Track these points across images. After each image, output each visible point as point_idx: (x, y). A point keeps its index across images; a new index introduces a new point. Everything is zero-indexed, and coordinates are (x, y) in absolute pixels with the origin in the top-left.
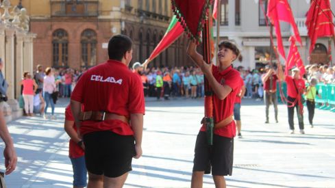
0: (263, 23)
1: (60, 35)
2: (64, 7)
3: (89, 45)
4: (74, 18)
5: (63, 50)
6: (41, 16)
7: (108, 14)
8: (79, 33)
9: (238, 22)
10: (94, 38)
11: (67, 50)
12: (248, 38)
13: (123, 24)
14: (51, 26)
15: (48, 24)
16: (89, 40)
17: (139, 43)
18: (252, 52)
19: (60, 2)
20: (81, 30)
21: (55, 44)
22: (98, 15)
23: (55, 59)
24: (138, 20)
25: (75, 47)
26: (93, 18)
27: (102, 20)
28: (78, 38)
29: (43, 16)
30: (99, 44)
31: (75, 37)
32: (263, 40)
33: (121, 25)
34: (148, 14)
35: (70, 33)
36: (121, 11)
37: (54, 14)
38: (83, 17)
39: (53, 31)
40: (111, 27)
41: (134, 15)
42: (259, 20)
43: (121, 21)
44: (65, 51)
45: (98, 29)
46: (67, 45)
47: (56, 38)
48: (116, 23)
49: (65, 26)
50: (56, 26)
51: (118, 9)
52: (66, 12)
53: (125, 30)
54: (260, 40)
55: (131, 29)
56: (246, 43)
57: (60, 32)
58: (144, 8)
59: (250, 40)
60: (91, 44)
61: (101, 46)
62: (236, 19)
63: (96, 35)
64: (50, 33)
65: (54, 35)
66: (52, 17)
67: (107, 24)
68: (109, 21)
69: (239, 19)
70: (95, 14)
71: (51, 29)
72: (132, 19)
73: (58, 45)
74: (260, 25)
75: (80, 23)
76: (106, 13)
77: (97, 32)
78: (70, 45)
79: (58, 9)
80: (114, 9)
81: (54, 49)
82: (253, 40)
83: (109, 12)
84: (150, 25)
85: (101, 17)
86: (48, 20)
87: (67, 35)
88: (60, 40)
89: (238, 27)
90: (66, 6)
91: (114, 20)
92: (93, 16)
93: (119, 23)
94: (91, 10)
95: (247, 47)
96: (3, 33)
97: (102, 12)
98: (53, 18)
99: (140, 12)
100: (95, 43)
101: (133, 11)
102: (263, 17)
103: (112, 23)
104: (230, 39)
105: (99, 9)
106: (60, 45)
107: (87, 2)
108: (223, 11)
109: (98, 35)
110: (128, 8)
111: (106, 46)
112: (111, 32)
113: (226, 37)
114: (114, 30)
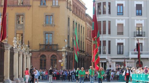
0: (119, 53)
1: (43, 57)
2: (45, 46)
3: (54, 61)
4: (48, 51)
6: (36, 50)
7: (61, 49)
8: (50, 56)
9: (109, 53)
10: (56, 58)
11: (45, 62)
13: (67, 53)
15: (39, 52)
18: (115, 63)
19: (42, 45)
20: (51, 55)
21: (41, 60)
22: (57, 50)
23: (41, 65)
24: (72, 52)
25: (48, 61)
26: (56, 51)
27: (59, 52)
28: (50, 58)
31: (49, 58)
32: (119, 59)
33: (66, 53)
35: (47, 56)
37: (41, 49)
38: (52, 50)
40: (62, 54)
41: (71, 50)
42: (117, 52)
43: (66, 52)
44: (45, 63)
45: (57, 55)
46: (45, 61)
48: (64, 53)
49: (45, 53)
50: (41, 54)
51: (65, 47)
52: (45, 48)
55: (70, 55)
56: (112, 61)
57: (43, 56)
59: (114, 59)
60: (55, 60)
61: (58, 61)
64: (39, 56)
65: (41, 57)
68: (61, 52)
72: (70, 51)
73: (42, 61)
74: (118, 54)
75: (51, 53)
76: (60, 49)
79: (42, 47)
80: (63, 47)
81: (41, 62)
85: (58, 50)
87: (46, 57)
88: (43, 59)
91: (63, 52)
94: (55, 48)
95: (113, 62)
96: (18, 52)
98: (40, 51)
100: (56, 60)
101: (71, 49)
102: (119, 51)
103: (62, 53)
104: (106, 59)
105: (58, 47)
106: (43, 61)
107: (53, 45)
108: (104, 49)
109: (57, 57)
110: (69, 47)
111: (60, 61)
112: (62, 56)
113: (105, 58)
114: (63, 55)
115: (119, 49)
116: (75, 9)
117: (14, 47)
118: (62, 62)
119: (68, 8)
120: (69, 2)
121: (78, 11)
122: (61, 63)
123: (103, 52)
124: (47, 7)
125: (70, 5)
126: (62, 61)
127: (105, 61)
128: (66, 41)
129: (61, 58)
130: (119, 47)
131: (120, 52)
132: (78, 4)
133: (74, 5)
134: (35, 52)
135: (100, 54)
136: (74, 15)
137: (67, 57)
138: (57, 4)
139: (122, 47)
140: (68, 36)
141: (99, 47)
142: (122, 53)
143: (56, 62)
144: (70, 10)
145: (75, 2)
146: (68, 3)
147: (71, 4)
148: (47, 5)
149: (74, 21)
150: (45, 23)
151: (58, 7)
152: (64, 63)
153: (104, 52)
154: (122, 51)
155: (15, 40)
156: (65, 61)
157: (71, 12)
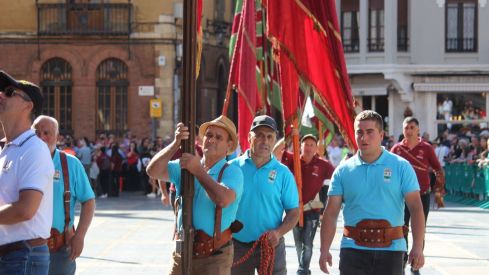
0: (453, 45)
1: (57, 69)
2: (64, 15)
3: (113, 89)
4: (84, 37)
5: (62, 98)
6: (18, 33)
7: (151, 30)
8: (93, 66)
9: (403, 45)
10: (123, 75)
11: (70, 98)
12: (423, 75)
14: (39, 52)
15: (35, 47)
16: (113, 80)
17: (216, 86)
18: (432, 100)
19: (55, 6)
20: (98, 60)
22: (130, 31)
25: (84, 93)
26: (122, 38)
27: (138, 42)
28: (92, 76)
29: (24, 34)
30: (132, 87)
31: (86, 75)
32: (454, 79)
33: (176, 50)
35: (77, 66)
36: (175, 23)
37: (43, 28)
38: (102, 34)
39: (42, 62)
40: (155, 55)
42: (446, 40)
43: (175, 42)
44: (67, 100)
45: (129, 58)
46: (70, 89)
47: (47, 75)
48: (166, 46)
49: (65, 52)
50: (47, 55)
51: (170, 19)
52: (68, 26)
54: (447, 79)
56: (420, 86)
57: (58, 65)
59: (427, 79)
60: (118, 88)
61: (137, 92)
62: (399, 38)
63: (126, 69)
64: (37, 66)
65: (44, 69)
66: (39, 34)
67: (148, 48)
68: (152, 42)
69: (406, 39)
70: (125, 29)
71: (39, 59)
73: (52, 91)
74: (448, 51)
75: (96, 47)
76: (145, 28)
77: (129, 63)
78: (76, 89)
79: (52, 18)
80: (162, 19)
82: (433, 79)
83: (152, 25)
85: (135, 35)
86: (31, 41)
87: (70, 70)
88: (57, 80)
89: (403, 54)
90: (67, 13)
91: (163, 41)
92: (121, 34)
93: (171, 47)
94: (117, 20)
95: (422, 93)
97: (139, 26)
98: (41, 37)
100: (125, 86)
102: (453, 35)
103: (157, 47)
104: (387, 77)
105: (133, 20)
106: (57, 90)
107: (110, 6)
108: (374, 23)
109: (131, 70)
111: (146, 91)
112: (154, 64)
113: (380, 75)
114: (161, 61)
115: (453, 24)
118: (154, 97)
122: (153, 104)
123: (369, 39)
126: (157, 91)
127: (381, 91)
129: (150, 77)
130: (453, 13)
131: (460, 39)
134: (14, 46)
135: (353, 51)
139: (468, 13)
141: (348, 17)
142: (468, 45)
143: (125, 98)
152: (168, 99)
153: (373, 42)
154: (468, 34)
156: (170, 91)
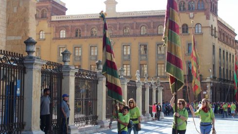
13: (212, 84)
21: (184, 92)
24: (219, 83)
34: (224, 80)
53: (213, 87)
55: (216, 86)
58: (222, 78)
72: (216, 82)
84: (225, 84)
99: (220, 79)
101: (217, 79)
110: (214, 78)
116: (222, 36)
117: (137, 81)
119: (212, 35)
120: (214, 28)
121: (226, 38)
124: (189, 34)
125: (215, 31)
128: (210, 70)
132: (225, 30)
133: (220, 32)
136: (220, 43)
137: (212, 88)
138: (200, 31)
140: (214, 66)
144: (215, 37)
145: (222, 28)
146: (212, 29)
147: (217, 30)
148: (189, 32)
149: (220, 49)
150: (187, 52)
151: (202, 34)
155: (138, 73)
157: (217, 39)
